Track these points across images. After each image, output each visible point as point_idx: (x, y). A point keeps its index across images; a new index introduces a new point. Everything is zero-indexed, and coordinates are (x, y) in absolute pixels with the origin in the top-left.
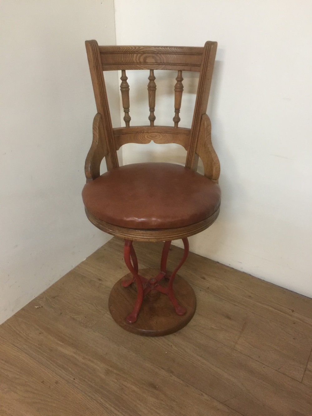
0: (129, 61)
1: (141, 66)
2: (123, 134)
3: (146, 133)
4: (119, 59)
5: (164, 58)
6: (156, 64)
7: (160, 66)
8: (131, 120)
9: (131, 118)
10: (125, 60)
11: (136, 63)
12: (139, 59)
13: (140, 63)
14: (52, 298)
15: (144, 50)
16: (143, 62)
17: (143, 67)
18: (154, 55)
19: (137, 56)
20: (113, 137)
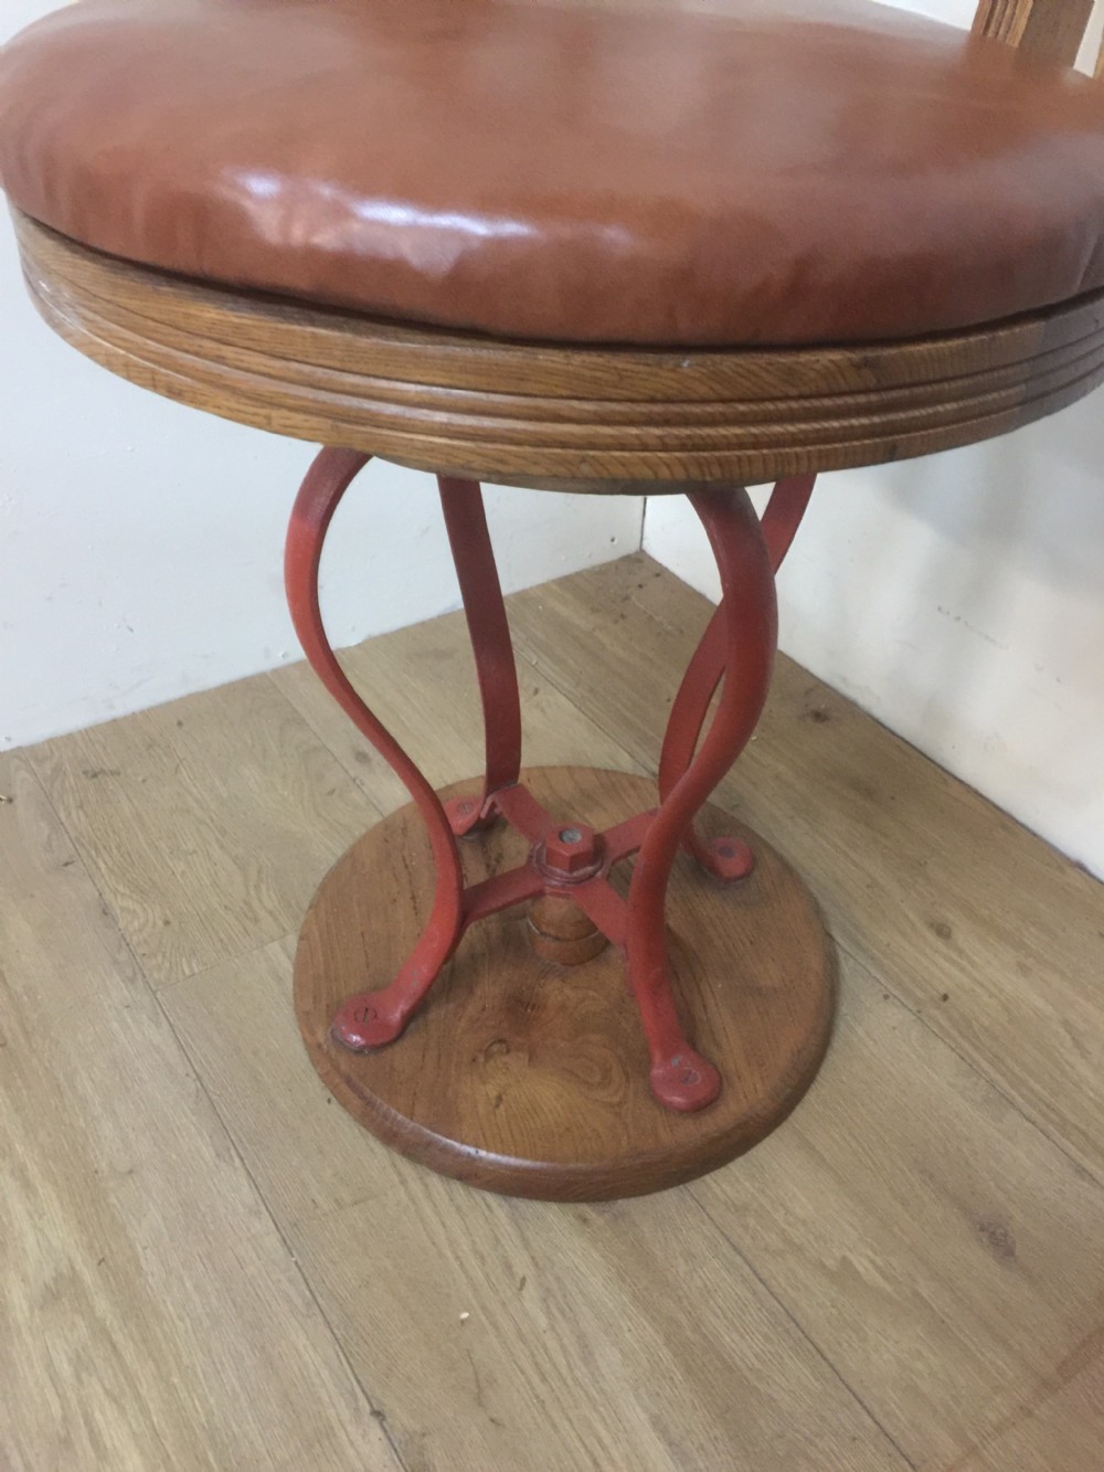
14: (85, 773)
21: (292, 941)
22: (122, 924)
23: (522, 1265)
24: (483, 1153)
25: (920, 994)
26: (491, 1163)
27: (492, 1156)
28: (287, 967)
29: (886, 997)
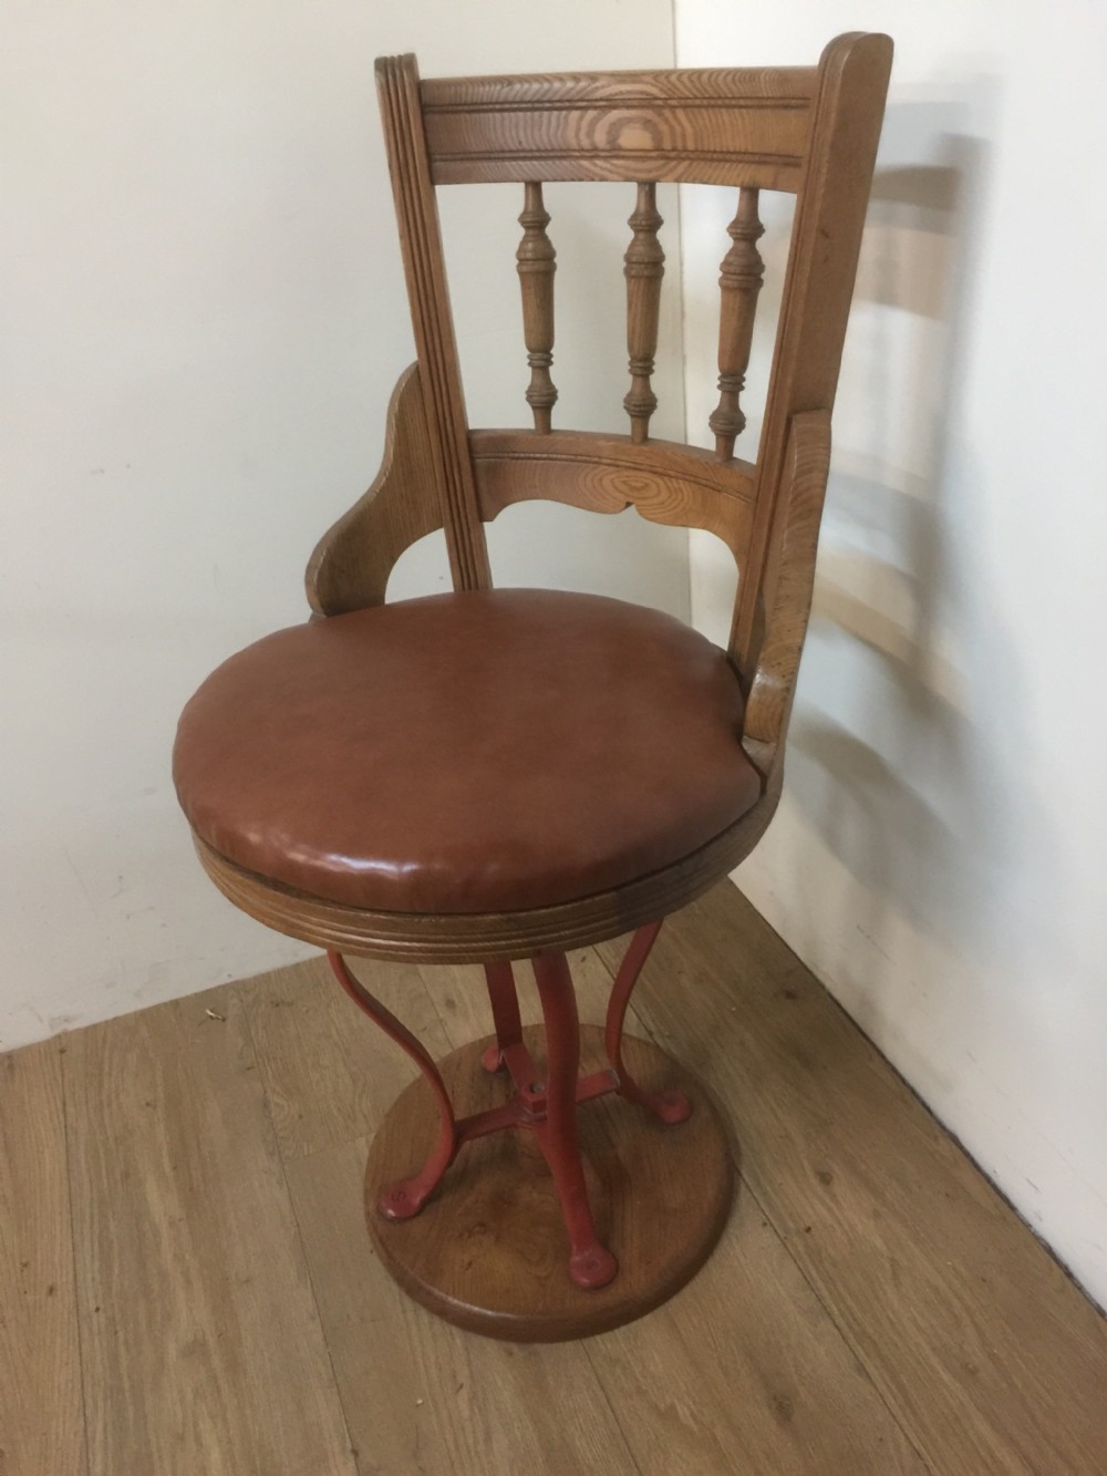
0: (550, 141)
1: (596, 165)
2: (514, 458)
3: (608, 465)
4: (507, 134)
5: (687, 125)
6: (654, 154)
7: (673, 163)
8: (557, 403)
9: (556, 391)
10: (533, 137)
11: (576, 151)
12: (590, 134)
13: (593, 153)
14: (272, 1002)
15: (613, 92)
16: (608, 147)
17: (605, 169)
18: (649, 114)
19: (581, 118)
20: (466, 464)
21: (372, 1137)
22: (273, 1115)
23: (463, 1376)
24: (450, 1299)
25: (791, 1225)
26: (456, 1306)
27: (456, 1302)
28: (365, 1153)
29: (765, 1224)
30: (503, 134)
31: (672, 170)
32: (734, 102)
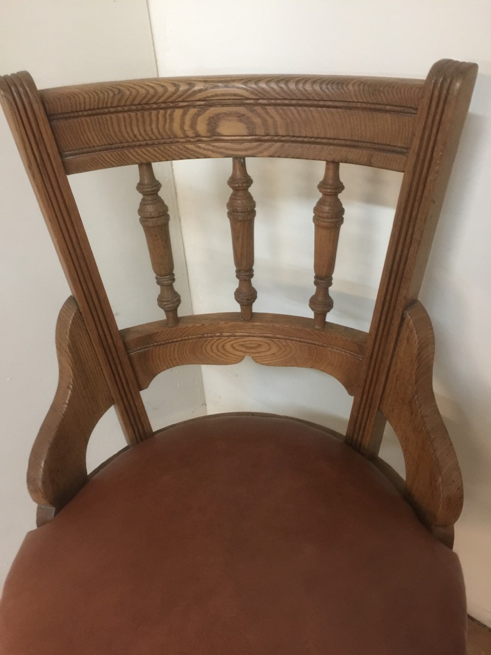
0: (159, 132)
1: (200, 147)
2: (157, 346)
3: (228, 336)
4: (124, 130)
5: (277, 118)
6: (250, 138)
7: (267, 144)
10: (145, 131)
11: (182, 138)
12: (193, 126)
13: (197, 139)
15: (209, 95)
16: (208, 134)
17: (208, 150)
18: (242, 110)
19: (184, 114)
20: (125, 360)
30: (120, 131)
31: (266, 149)
32: (321, 103)
